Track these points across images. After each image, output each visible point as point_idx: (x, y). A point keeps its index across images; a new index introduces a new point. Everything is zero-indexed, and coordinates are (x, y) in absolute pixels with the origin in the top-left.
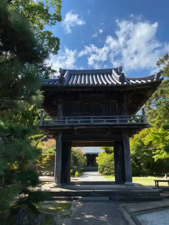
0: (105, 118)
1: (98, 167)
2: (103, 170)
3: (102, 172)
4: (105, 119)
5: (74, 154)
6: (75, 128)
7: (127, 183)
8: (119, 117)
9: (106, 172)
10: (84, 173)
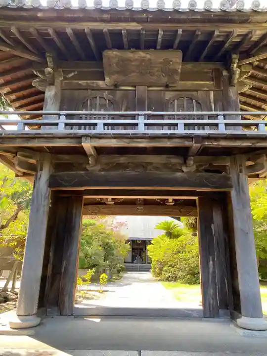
0: (184, 117)
1: (150, 263)
2: (161, 270)
3: (160, 274)
4: (184, 119)
5: (106, 237)
6: (87, 145)
7: (242, 320)
8: (224, 116)
9: (167, 275)
10: (126, 275)
